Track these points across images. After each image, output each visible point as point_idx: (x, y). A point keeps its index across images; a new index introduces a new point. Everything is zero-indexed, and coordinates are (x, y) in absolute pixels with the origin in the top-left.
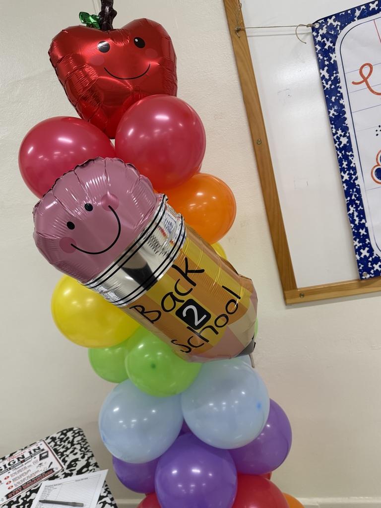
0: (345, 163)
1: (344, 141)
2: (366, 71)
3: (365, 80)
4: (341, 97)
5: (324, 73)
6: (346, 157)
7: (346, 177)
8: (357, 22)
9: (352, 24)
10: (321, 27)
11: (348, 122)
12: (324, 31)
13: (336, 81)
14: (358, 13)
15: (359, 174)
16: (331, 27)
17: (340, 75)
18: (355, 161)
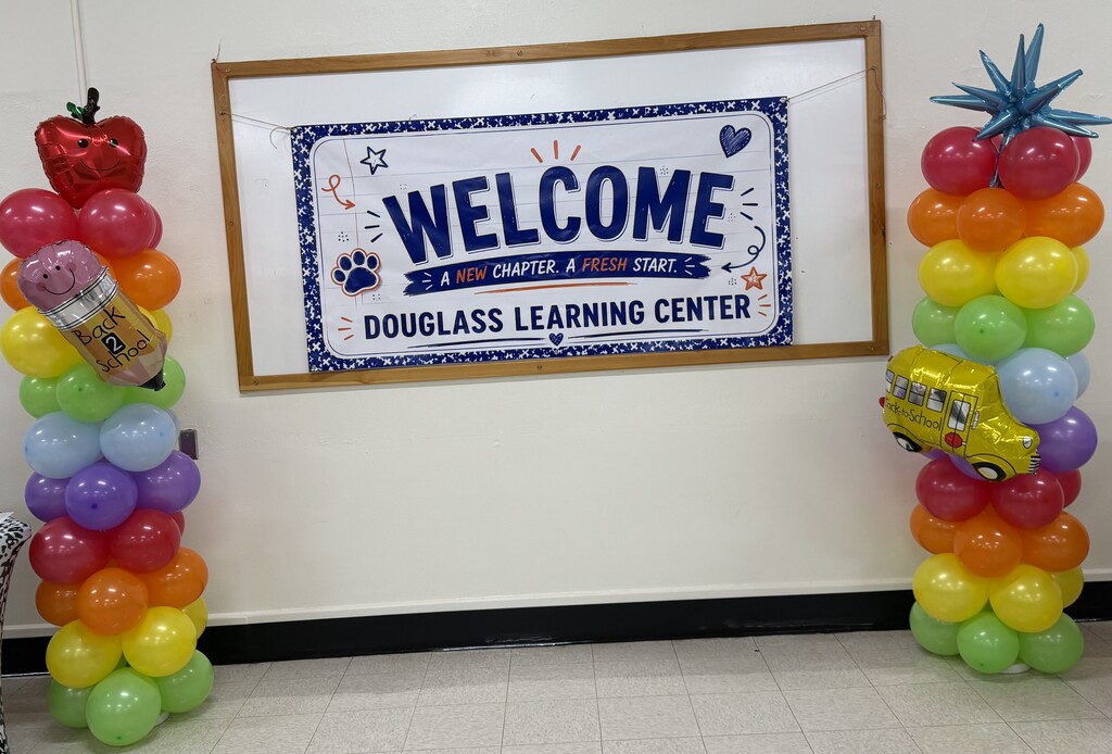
0: (308, 260)
1: (310, 239)
2: (335, 181)
3: (333, 189)
4: (311, 199)
5: (298, 174)
6: (310, 255)
7: (307, 273)
8: (330, 137)
9: (325, 138)
10: (299, 133)
11: (315, 223)
12: (302, 137)
13: (308, 184)
14: (331, 130)
15: (320, 272)
16: (307, 135)
17: (312, 179)
18: (318, 260)
